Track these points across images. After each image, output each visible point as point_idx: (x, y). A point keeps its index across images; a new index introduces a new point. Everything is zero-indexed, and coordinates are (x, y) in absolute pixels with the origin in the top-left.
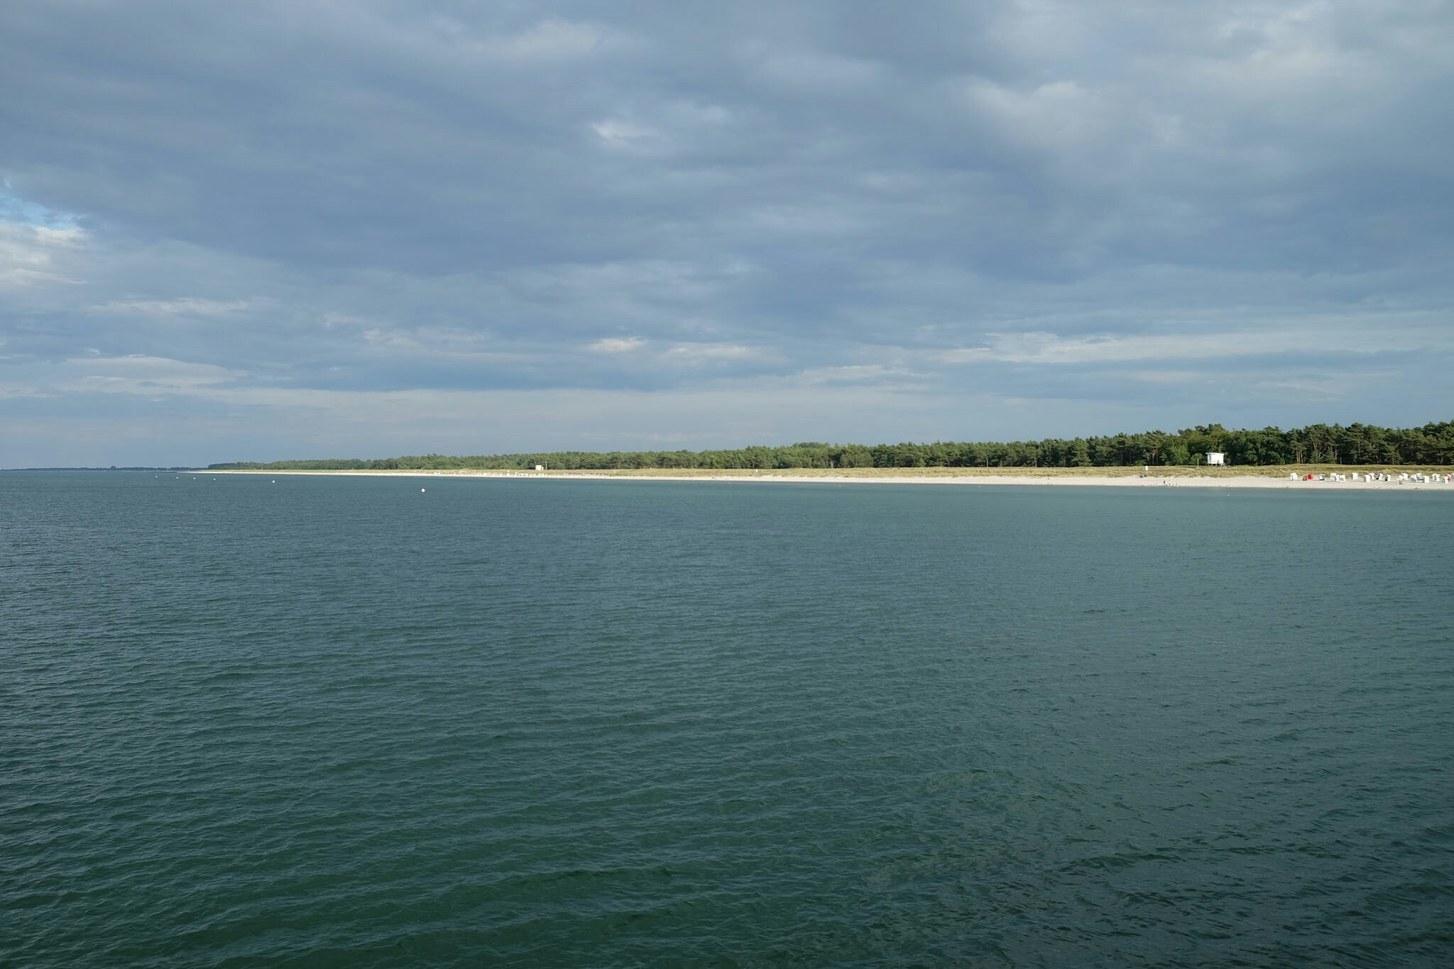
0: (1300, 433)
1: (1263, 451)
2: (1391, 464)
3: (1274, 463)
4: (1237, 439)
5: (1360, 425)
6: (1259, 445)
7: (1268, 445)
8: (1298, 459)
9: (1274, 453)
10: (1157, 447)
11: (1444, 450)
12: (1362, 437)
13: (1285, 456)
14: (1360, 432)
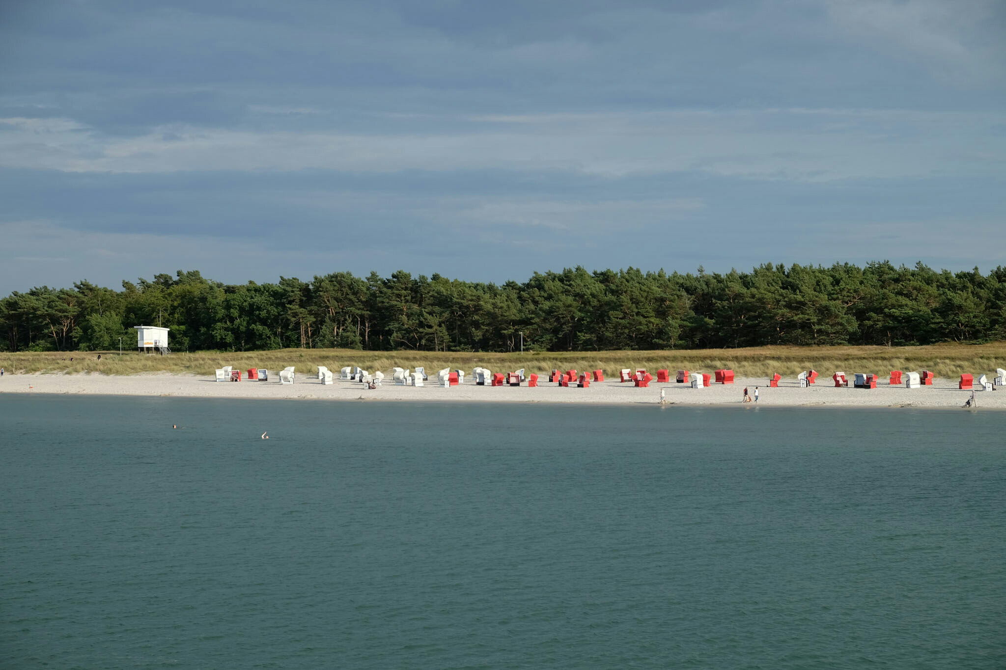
0: (305, 289)
1: (241, 323)
2: (433, 349)
3: (262, 347)
4: (203, 299)
5: (407, 276)
6: (235, 313)
7: (251, 312)
8: (303, 340)
9: (260, 327)
10: (69, 314)
11: (515, 323)
12: (409, 298)
13: (282, 334)
14: (406, 289)
